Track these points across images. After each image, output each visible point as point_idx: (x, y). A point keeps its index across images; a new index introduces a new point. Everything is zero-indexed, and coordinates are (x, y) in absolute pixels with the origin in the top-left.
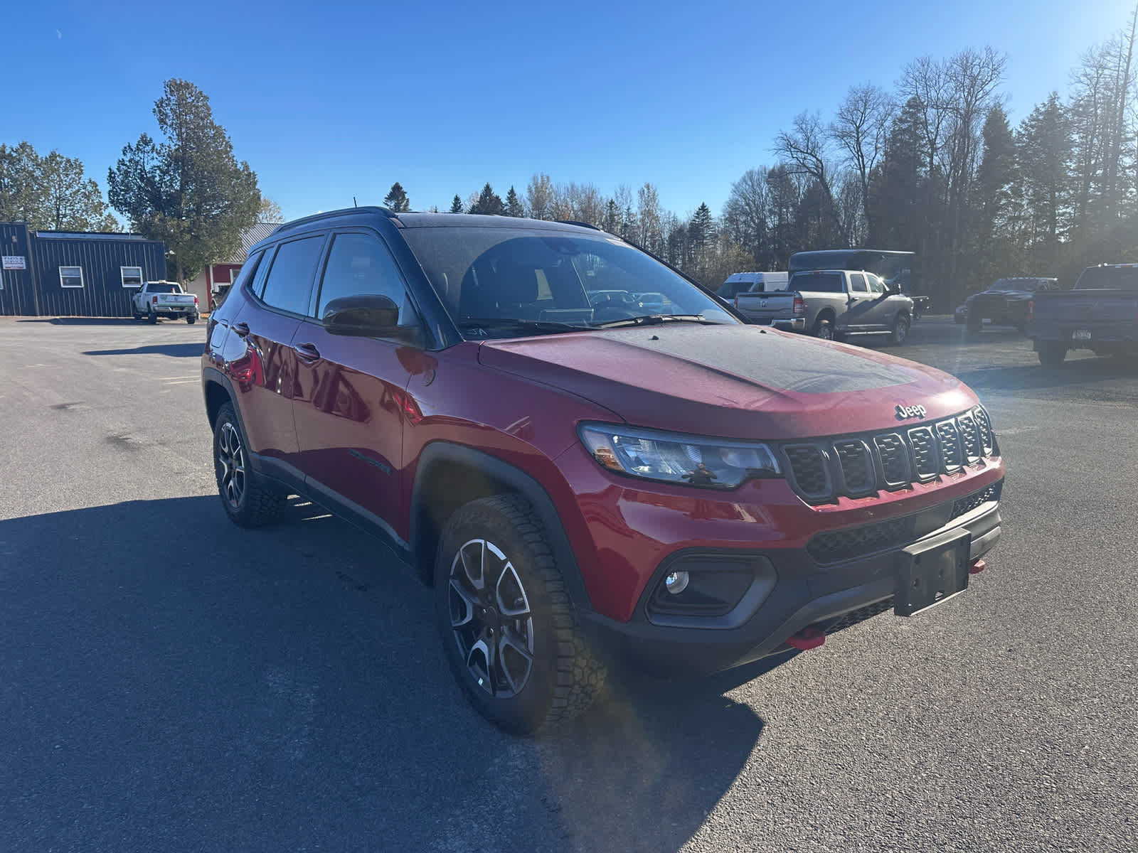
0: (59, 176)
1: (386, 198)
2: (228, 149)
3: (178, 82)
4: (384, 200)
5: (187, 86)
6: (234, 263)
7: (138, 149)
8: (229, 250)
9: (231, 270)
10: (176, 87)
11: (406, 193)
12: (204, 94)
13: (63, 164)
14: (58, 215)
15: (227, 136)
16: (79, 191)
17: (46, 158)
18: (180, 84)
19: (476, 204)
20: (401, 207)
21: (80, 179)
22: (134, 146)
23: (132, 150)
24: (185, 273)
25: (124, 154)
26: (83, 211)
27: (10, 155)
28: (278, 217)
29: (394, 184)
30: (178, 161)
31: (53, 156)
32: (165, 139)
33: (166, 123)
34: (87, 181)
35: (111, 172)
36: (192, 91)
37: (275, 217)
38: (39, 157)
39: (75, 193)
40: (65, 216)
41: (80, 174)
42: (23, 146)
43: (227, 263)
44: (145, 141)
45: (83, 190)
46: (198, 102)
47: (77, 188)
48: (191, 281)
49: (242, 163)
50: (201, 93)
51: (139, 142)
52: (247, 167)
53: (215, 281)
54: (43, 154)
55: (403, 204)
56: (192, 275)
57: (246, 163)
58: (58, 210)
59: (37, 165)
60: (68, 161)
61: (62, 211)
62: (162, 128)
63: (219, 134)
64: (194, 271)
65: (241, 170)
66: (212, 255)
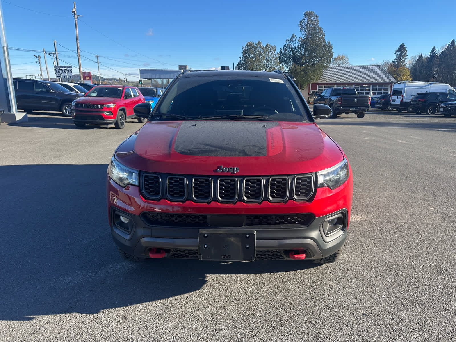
0: (268, 52)
1: (396, 51)
2: (323, 36)
3: (308, 12)
4: (395, 52)
5: (312, 13)
6: (319, 82)
7: (291, 40)
8: (318, 77)
9: (318, 85)
10: (307, 14)
11: (406, 48)
12: (317, 15)
13: (270, 48)
14: (266, 66)
15: (323, 31)
16: (274, 57)
17: (265, 46)
18: (309, 13)
19: (444, 50)
20: (403, 55)
21: (274, 53)
22: (289, 39)
23: (289, 40)
24: (301, 87)
25: (286, 42)
26: (274, 65)
27: (255, 46)
28: (347, 62)
29: (401, 44)
30: (304, 43)
31: (267, 45)
32: (301, 35)
33: (302, 29)
34: (277, 53)
35: (281, 50)
36: (313, 15)
37: (346, 63)
38: (263, 46)
39: (272, 58)
40: (268, 67)
41: (275, 51)
42: (259, 43)
43: (317, 82)
44: (294, 37)
45: (275, 57)
46: (314, 19)
47: (273, 56)
48: (302, 90)
49: (328, 42)
50: (316, 15)
51: (291, 37)
52: (329, 43)
53: (311, 90)
54: (264, 45)
55: (404, 53)
56: (303, 87)
57: (329, 42)
58: (267, 65)
59: (262, 49)
60: (272, 46)
61: (268, 65)
62: (301, 31)
63: (321, 31)
64: (304, 86)
65: (327, 44)
66: (311, 79)
